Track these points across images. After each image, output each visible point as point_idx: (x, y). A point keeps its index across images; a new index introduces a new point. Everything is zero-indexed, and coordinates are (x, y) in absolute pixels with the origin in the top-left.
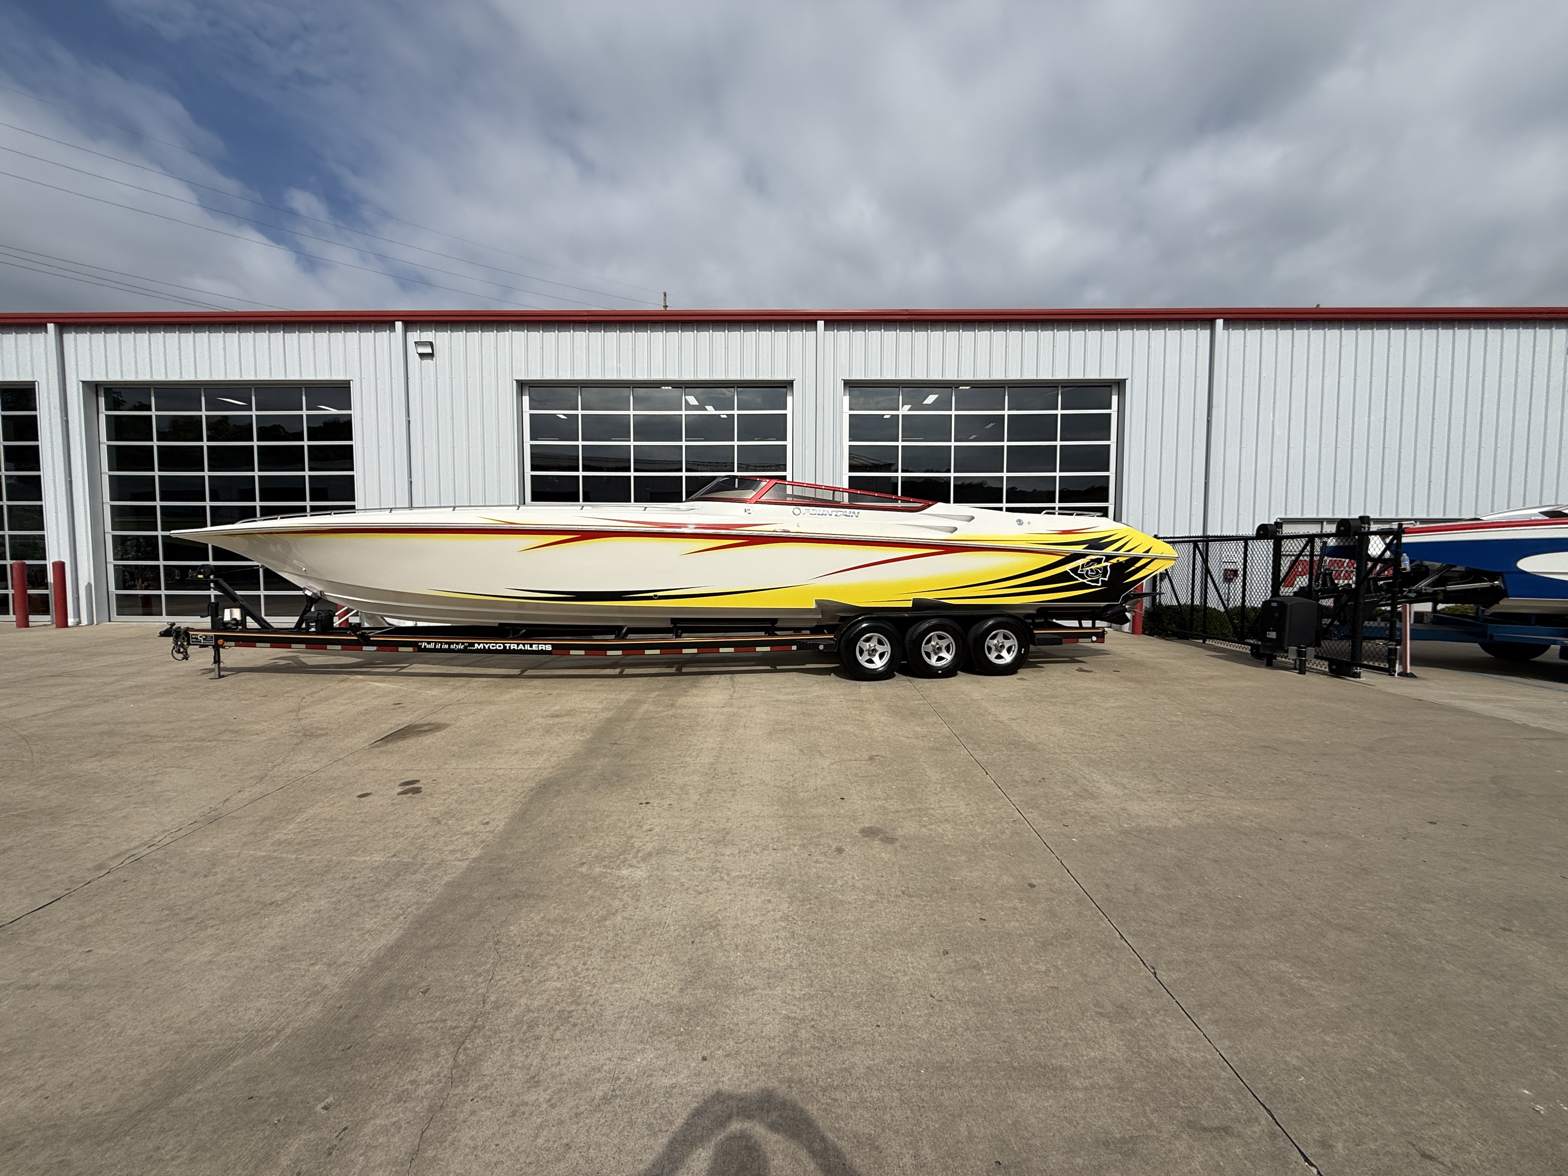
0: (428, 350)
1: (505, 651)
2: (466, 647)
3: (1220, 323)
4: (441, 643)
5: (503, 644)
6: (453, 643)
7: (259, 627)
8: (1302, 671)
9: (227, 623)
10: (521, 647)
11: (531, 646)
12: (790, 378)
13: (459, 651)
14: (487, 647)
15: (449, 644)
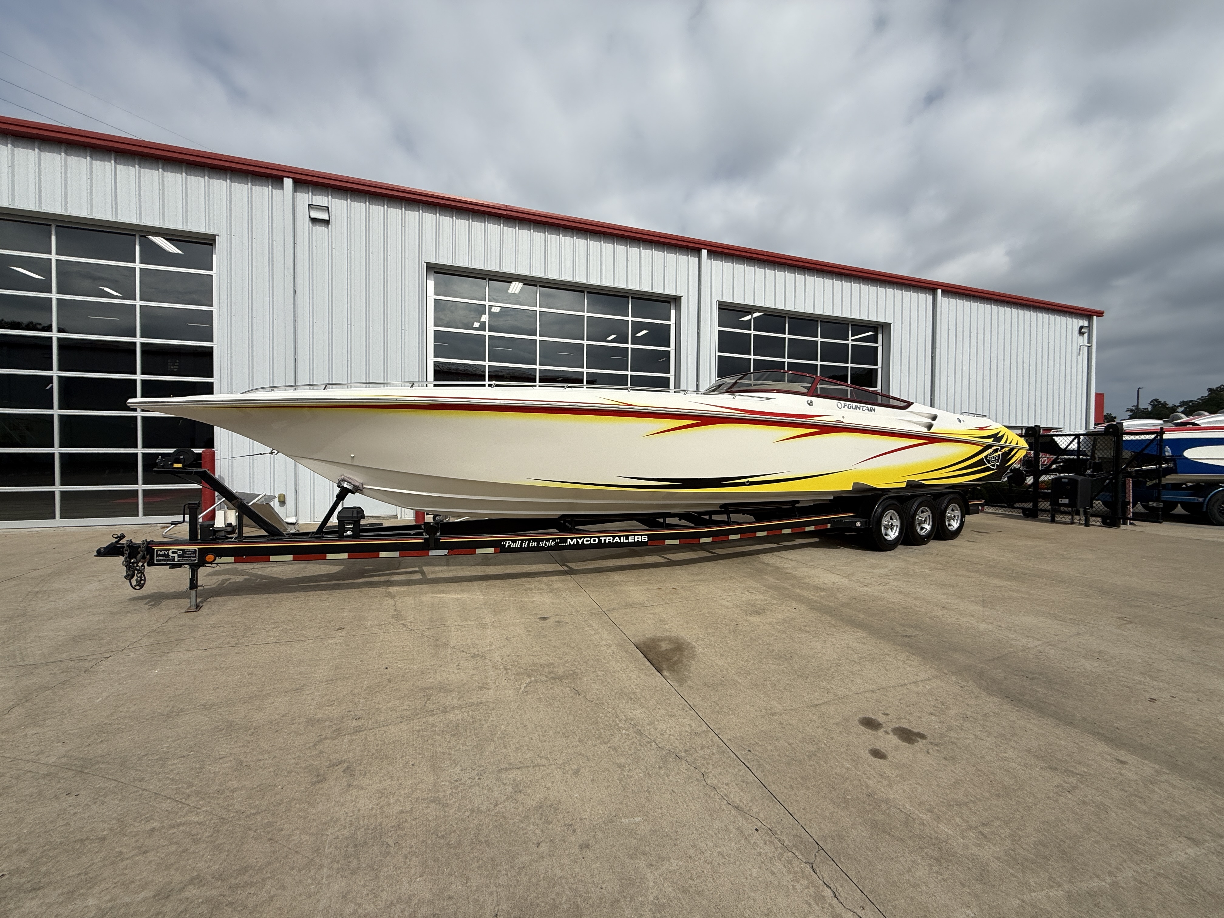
0: (324, 216)
1: (600, 545)
2: (557, 544)
3: (939, 291)
4: (529, 540)
5: (598, 537)
6: (542, 540)
7: (266, 534)
8: (1087, 524)
9: (220, 530)
10: (617, 539)
12: (678, 294)
13: (550, 548)
14: (580, 542)
15: (538, 541)
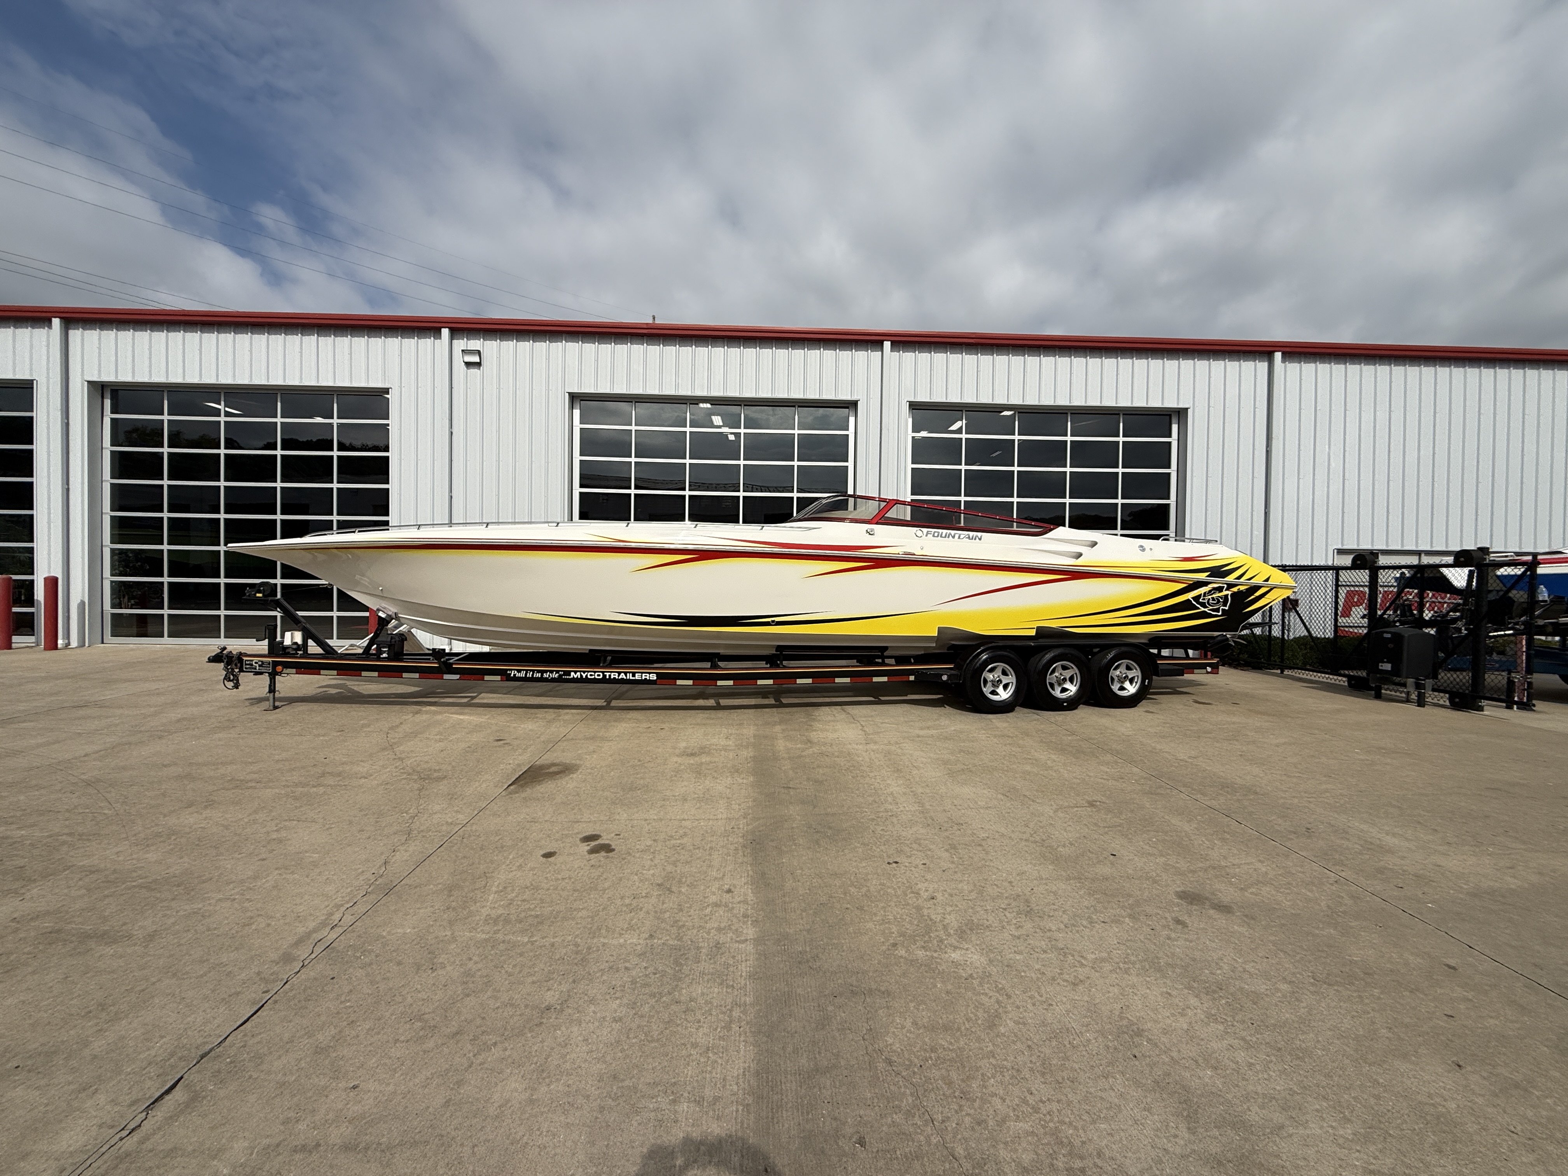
0: (476, 359)
1: (604, 680)
2: (560, 676)
3: (1278, 356)
4: (533, 671)
5: (603, 672)
6: (546, 672)
7: (322, 652)
8: (1421, 703)
9: (288, 647)
10: (622, 676)
11: (634, 675)
12: (854, 398)
13: (553, 680)
14: (584, 676)
15: (542, 672)
